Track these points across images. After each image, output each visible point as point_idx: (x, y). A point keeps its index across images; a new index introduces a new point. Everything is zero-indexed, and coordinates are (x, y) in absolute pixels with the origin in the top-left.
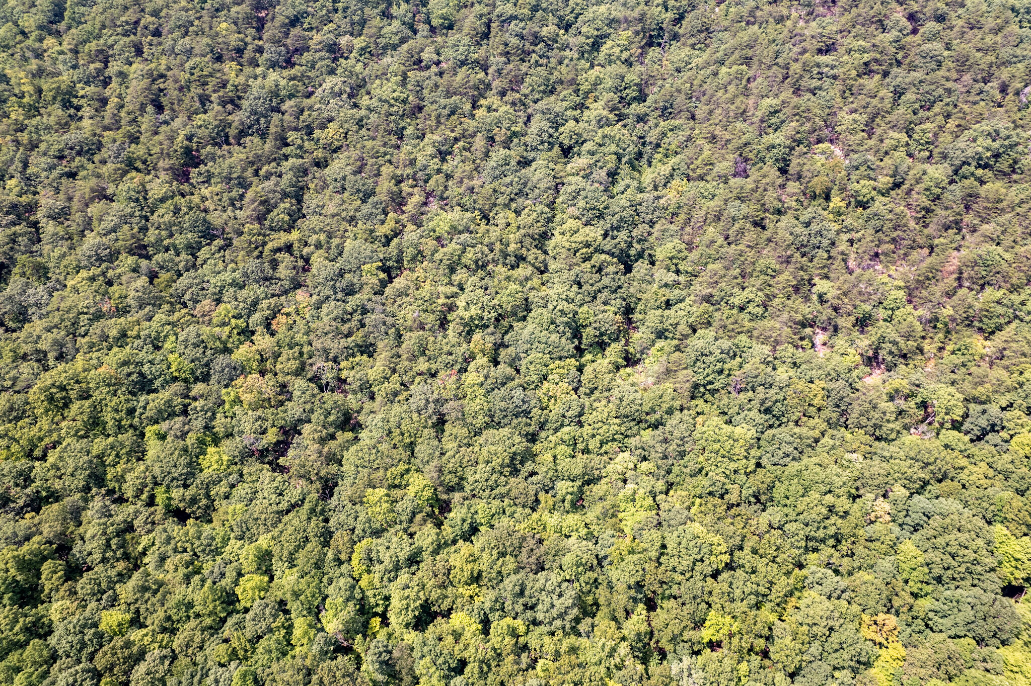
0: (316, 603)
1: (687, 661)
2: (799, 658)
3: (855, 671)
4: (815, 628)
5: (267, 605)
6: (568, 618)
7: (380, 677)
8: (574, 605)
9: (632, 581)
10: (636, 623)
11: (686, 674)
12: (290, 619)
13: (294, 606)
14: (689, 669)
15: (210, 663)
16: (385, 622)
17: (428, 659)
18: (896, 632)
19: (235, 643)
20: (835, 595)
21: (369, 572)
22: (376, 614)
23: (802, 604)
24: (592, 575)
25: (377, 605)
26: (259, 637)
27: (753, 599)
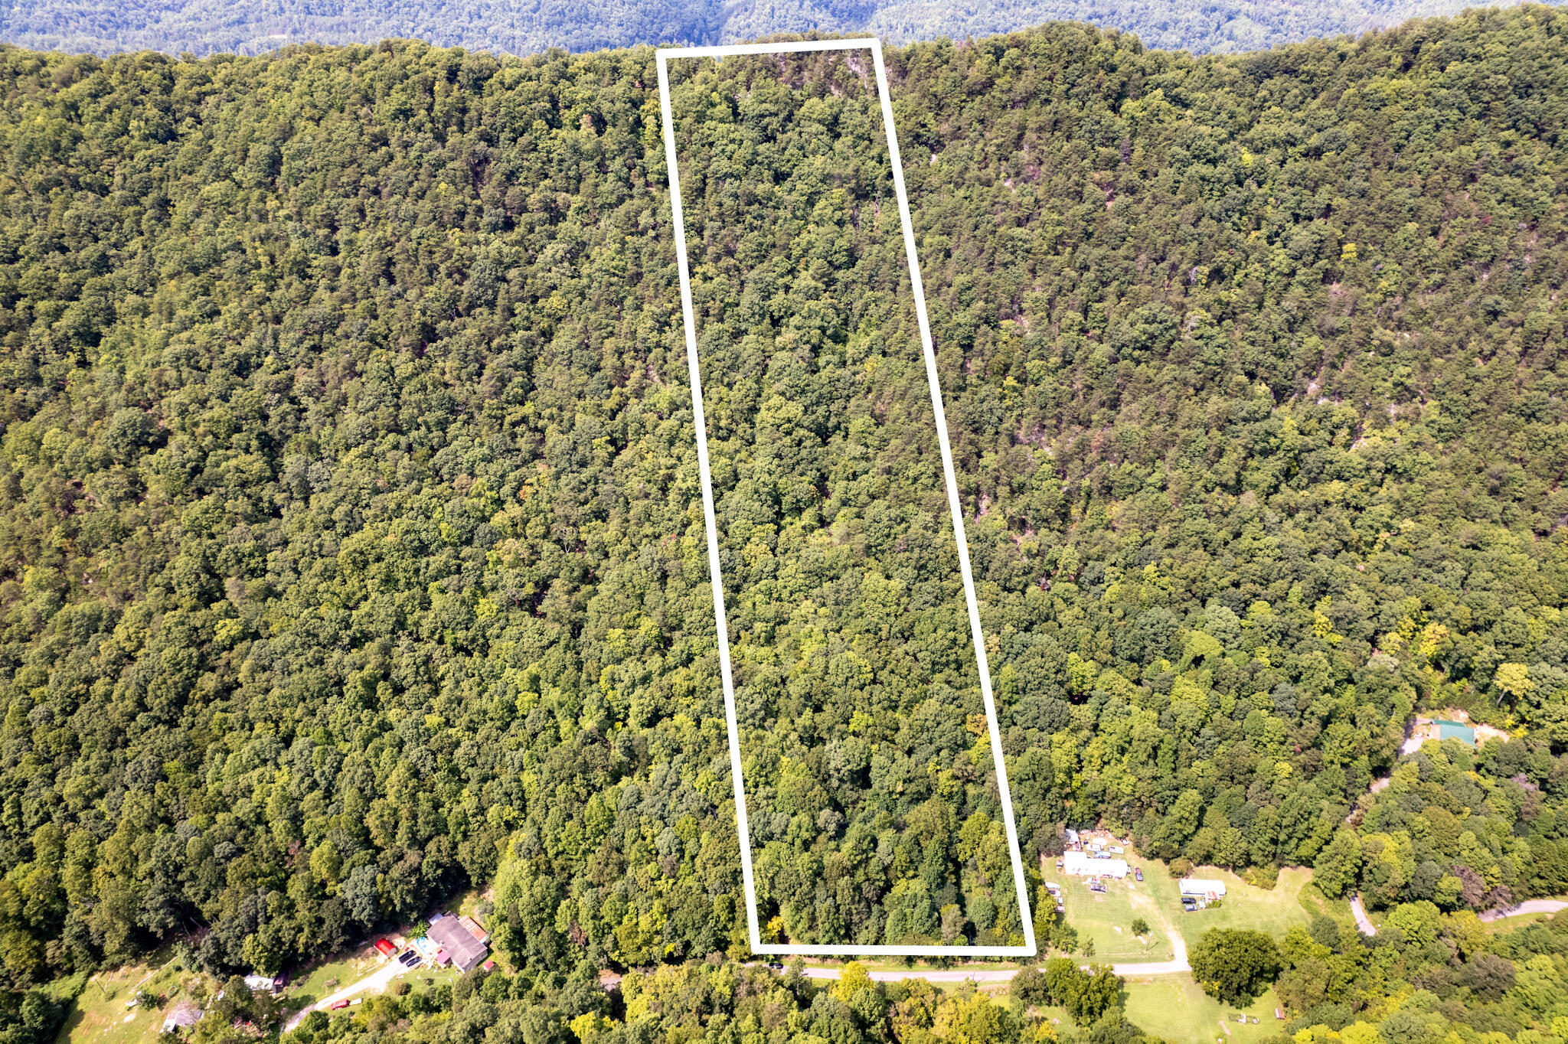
0: (575, 711)
1: (836, 742)
3: (954, 751)
5: (540, 713)
7: (624, 758)
9: (804, 693)
10: (804, 720)
11: (834, 751)
12: (558, 721)
13: (559, 713)
14: (836, 748)
15: (505, 750)
16: (626, 724)
17: (657, 743)
19: (520, 738)
21: (613, 688)
22: (619, 718)
24: (776, 689)
25: (620, 713)
26: (537, 733)
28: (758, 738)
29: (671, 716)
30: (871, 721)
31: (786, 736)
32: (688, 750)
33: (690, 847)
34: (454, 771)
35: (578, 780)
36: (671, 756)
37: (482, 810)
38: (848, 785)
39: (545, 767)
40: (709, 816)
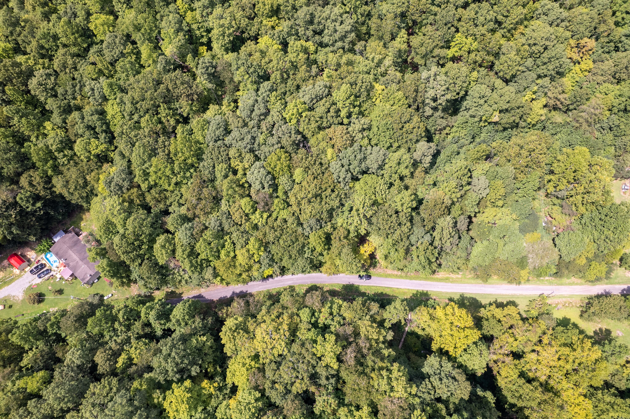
0: (154, 35)
1: (434, 69)
2: (517, 68)
3: (552, 79)
4: (533, 48)
5: (116, 37)
6: (347, 40)
7: (210, 86)
8: (351, 31)
9: (399, 10)
10: (399, 43)
11: (432, 78)
12: (137, 48)
13: (136, 37)
14: (435, 75)
15: (85, 79)
16: (210, 48)
17: (242, 69)
18: (591, 52)
19: (100, 66)
20: (556, 23)
21: (192, 10)
22: (202, 44)
23: (527, 31)
24: (368, 8)
25: (202, 36)
26: (116, 61)
27: (492, 25)
28: (350, 63)
29: (256, 39)
30: (475, 45)
31: (380, 62)
32: (275, 76)
33: (283, 181)
34: (33, 102)
35: (163, 111)
36: (258, 83)
37: (68, 144)
38: (439, 113)
39: (127, 98)
40: (302, 151)
